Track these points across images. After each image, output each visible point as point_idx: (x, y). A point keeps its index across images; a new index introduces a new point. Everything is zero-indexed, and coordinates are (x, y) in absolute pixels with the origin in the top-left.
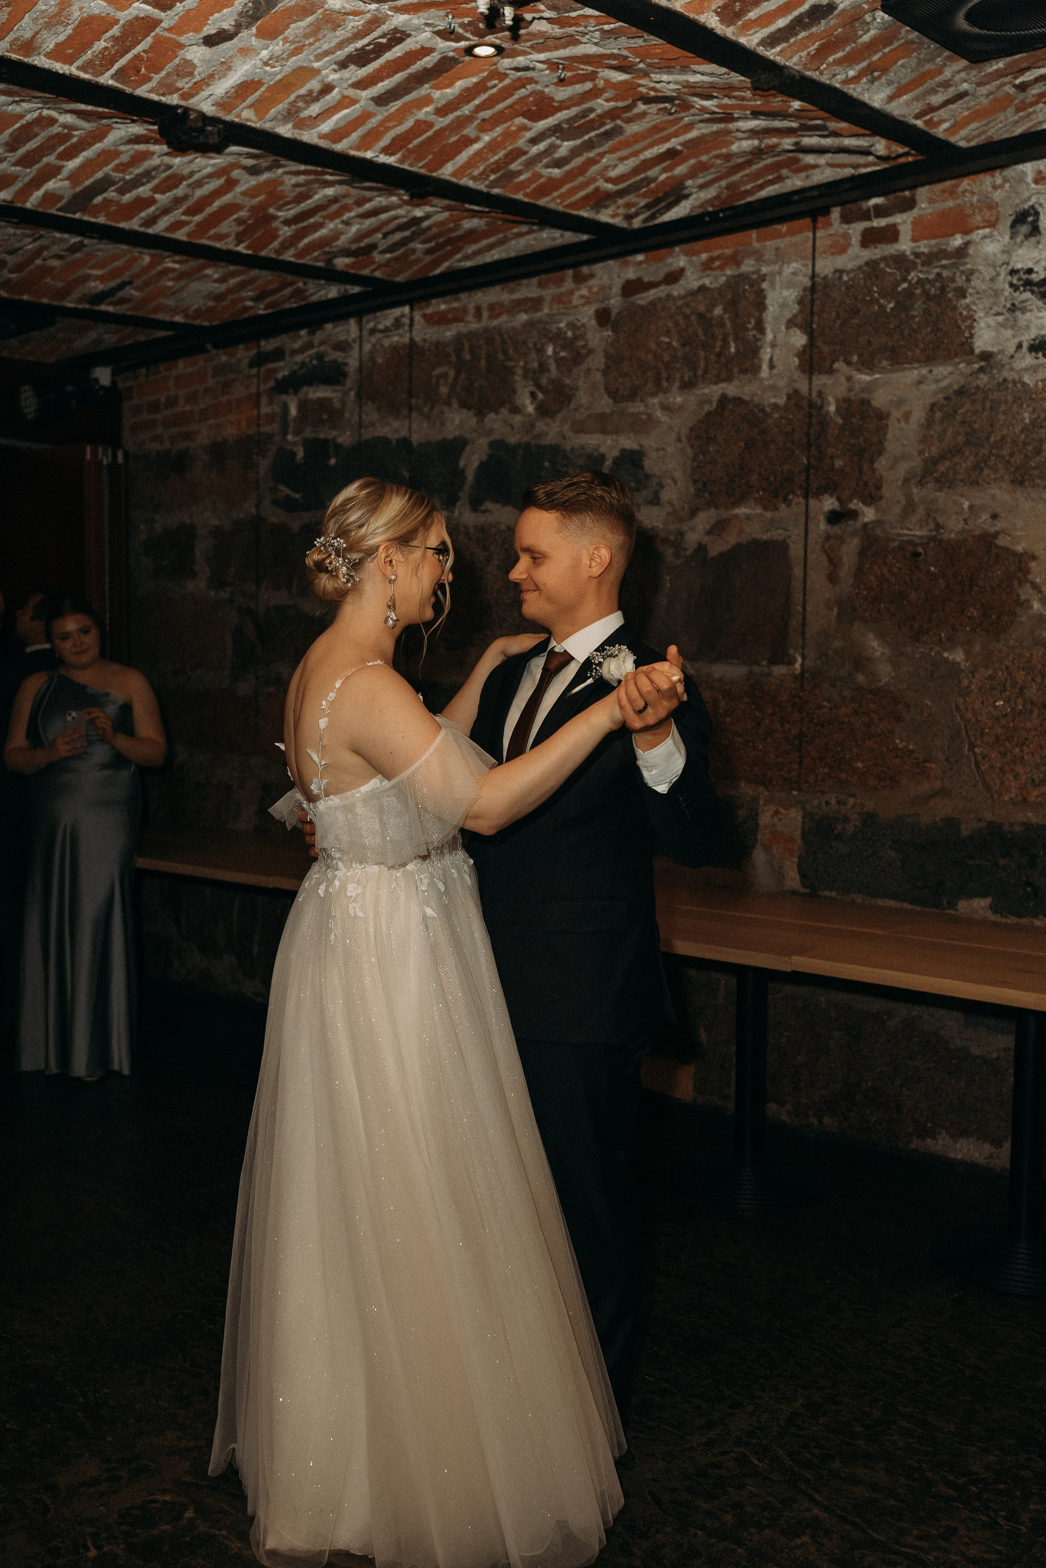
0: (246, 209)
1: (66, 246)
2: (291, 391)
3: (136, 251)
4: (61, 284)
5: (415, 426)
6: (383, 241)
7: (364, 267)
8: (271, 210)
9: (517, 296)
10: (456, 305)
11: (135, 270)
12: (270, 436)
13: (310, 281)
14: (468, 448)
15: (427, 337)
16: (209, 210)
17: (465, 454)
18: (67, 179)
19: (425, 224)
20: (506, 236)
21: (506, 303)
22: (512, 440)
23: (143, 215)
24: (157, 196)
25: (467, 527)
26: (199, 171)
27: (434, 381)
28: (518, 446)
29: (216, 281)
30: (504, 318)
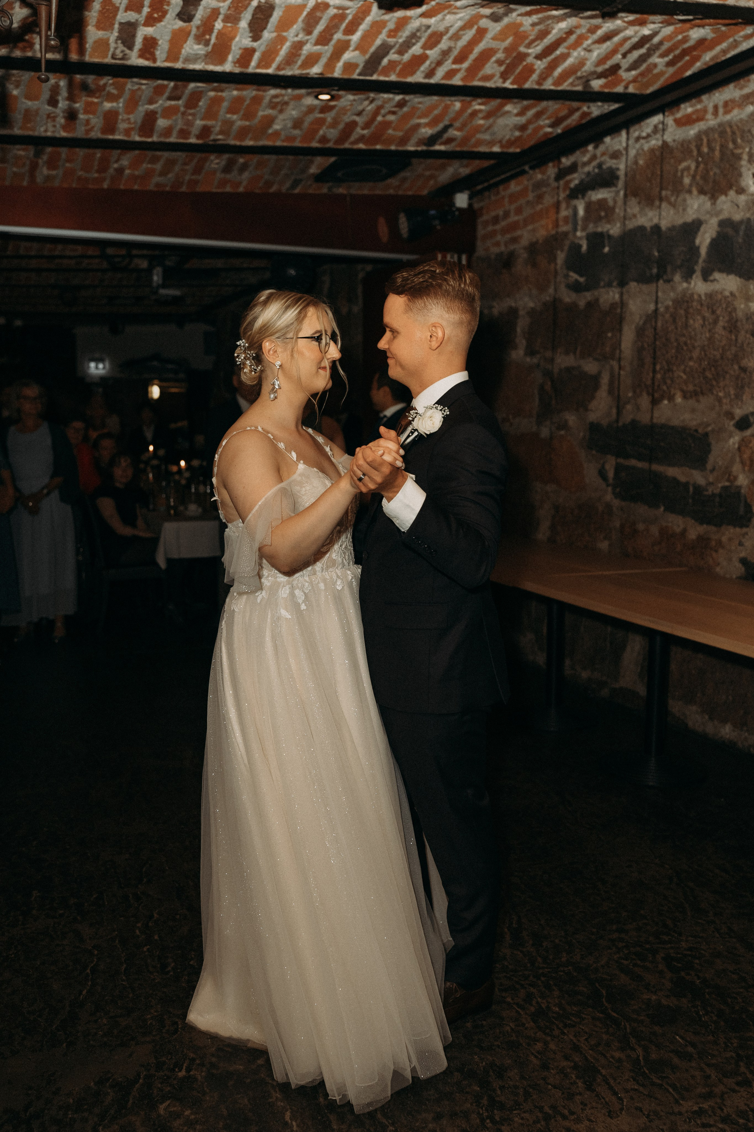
0: (501, 51)
1: (394, 103)
2: (580, 196)
3: (447, 100)
4: (400, 134)
5: (664, 214)
6: (625, 61)
7: (616, 84)
8: (522, 49)
9: (746, 91)
10: (699, 107)
11: (451, 115)
12: (566, 234)
13: (591, 104)
14: (702, 229)
15: (677, 137)
16: (472, 57)
17: (700, 234)
18: (356, 49)
19: (656, 40)
20: (735, 41)
21: (737, 99)
22: (737, 217)
23: (422, 68)
24: (428, 52)
25: (700, 296)
26: (451, 26)
27: (679, 174)
28: (741, 222)
29: (517, 115)
30: (736, 112)
